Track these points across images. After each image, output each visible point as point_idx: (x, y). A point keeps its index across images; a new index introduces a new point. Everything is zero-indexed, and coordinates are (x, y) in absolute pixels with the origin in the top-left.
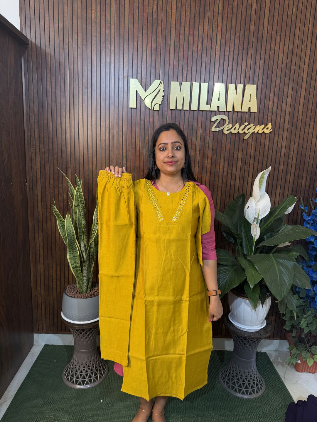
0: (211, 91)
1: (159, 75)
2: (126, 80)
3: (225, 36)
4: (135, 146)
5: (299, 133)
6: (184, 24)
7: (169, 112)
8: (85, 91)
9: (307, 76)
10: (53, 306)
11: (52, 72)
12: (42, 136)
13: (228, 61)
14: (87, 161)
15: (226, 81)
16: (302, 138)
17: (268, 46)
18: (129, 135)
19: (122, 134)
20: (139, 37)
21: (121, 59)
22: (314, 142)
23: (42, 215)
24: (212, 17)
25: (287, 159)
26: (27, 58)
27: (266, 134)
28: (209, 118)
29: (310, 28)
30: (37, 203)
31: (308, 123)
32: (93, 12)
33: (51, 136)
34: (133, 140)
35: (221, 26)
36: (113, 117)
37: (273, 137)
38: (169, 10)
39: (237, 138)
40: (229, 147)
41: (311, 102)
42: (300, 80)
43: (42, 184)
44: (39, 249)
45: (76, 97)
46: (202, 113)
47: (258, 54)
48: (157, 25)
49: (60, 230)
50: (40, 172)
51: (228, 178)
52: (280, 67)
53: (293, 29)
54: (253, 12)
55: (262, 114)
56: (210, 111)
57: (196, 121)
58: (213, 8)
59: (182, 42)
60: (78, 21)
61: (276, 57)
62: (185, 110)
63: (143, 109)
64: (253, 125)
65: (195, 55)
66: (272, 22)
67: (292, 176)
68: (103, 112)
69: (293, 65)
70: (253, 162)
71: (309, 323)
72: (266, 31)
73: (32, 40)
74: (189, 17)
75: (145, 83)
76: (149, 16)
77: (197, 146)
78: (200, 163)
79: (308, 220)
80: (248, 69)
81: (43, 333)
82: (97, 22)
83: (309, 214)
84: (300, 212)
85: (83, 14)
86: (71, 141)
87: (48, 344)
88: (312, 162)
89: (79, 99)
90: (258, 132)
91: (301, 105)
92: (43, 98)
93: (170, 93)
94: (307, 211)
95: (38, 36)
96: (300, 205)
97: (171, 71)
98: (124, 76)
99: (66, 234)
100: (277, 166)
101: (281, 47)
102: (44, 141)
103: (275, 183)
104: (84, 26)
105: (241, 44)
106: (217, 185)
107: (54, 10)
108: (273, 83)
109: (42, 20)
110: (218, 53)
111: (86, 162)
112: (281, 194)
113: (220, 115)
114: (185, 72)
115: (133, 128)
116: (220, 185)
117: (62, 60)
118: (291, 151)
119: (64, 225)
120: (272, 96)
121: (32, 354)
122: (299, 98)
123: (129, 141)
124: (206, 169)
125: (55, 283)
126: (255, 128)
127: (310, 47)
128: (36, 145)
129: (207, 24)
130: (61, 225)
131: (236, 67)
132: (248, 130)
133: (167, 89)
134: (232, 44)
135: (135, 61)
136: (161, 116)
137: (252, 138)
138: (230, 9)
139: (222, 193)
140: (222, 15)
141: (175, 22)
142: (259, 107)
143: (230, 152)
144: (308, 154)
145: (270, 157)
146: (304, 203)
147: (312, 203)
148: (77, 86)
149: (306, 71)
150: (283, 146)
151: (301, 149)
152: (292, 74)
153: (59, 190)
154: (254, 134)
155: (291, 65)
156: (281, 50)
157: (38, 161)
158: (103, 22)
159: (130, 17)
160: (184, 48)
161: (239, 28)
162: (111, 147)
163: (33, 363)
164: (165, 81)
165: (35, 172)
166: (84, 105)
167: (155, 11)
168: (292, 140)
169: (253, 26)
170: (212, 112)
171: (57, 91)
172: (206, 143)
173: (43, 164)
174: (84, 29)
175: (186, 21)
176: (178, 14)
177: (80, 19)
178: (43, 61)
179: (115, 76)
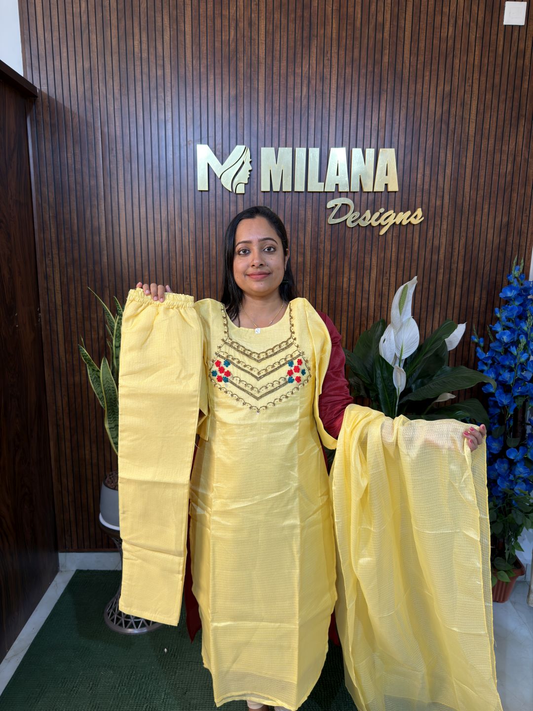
0: (324, 161)
1: (242, 137)
2: (191, 147)
3: (343, 74)
4: (208, 250)
5: (466, 223)
6: (278, 58)
7: (261, 196)
8: (128, 166)
9: (474, 132)
10: (88, 508)
11: (75, 137)
12: (63, 238)
13: (349, 113)
14: (134, 275)
15: (348, 144)
16: (471, 230)
17: (412, 87)
18: (199, 234)
19: (187, 232)
20: (209, 79)
21: (183, 114)
22: (490, 236)
23: (66, 364)
24: (322, 44)
25: (450, 264)
26: (36, 117)
27: (414, 225)
28: (323, 203)
29: (477, 58)
30: (57, 344)
31: (479, 206)
32: (137, 43)
33: (76, 239)
34: (206, 241)
36: (172, 205)
37: (425, 231)
38: (255, 37)
39: (368, 233)
40: (357, 247)
41: (482, 173)
42: (465, 140)
43: (64, 315)
44: (63, 418)
45: (114, 177)
46: (311, 195)
47: (397, 100)
48: (237, 61)
49: (93, 385)
50: (60, 295)
51: (357, 297)
52: (431, 120)
54: (386, 35)
55: (407, 195)
56: (324, 192)
57: (304, 209)
58: (322, 31)
59: (276, 86)
60: (114, 57)
61: (425, 105)
62: (285, 192)
63: (219, 192)
64: (393, 211)
65: (298, 105)
66: (416, 49)
67: (458, 290)
68: (157, 198)
69: (452, 115)
70: (395, 271)
71: (492, 520)
73: (42, 90)
74: (285, 46)
75: (221, 151)
76: (223, 46)
77: (307, 248)
78: (312, 273)
79: (483, 359)
80: (382, 124)
81: (72, 552)
82: (143, 59)
83: (486, 349)
84: (474, 346)
85: (120, 45)
87: (81, 569)
88: (489, 268)
89: (119, 180)
90: (401, 223)
91: (468, 178)
92: (61, 181)
93: (261, 165)
94: (482, 344)
95: (51, 82)
96: (473, 337)
97: (261, 131)
98: (188, 140)
99: (103, 391)
100: (433, 275)
101: (433, 89)
102: (65, 246)
103: (429, 303)
104: (123, 66)
105: (369, 84)
106: (340, 309)
107: (76, 42)
108: (422, 145)
109: (57, 58)
110: (333, 100)
112: (441, 320)
113: (340, 197)
114: (283, 133)
115: (205, 221)
116: (345, 308)
117: (90, 120)
118: (455, 252)
119: (99, 377)
120: (421, 165)
121: (56, 584)
122: (464, 167)
123: (199, 242)
124: (321, 283)
125: (89, 472)
126: (396, 217)
127: (478, 87)
128: (53, 253)
129: (315, 56)
130: (93, 377)
131: (363, 122)
132: (385, 220)
133: (255, 159)
134: (354, 86)
135: (204, 117)
136: (248, 203)
137: (392, 233)
138: (349, 32)
139: (349, 321)
140: (337, 42)
141: (264, 54)
142: (401, 184)
143: (359, 254)
144: (481, 255)
145: (422, 262)
146: (479, 333)
147: (489, 331)
148: (115, 158)
149: (473, 126)
150: (442, 244)
151: (471, 248)
152: (451, 131)
153: (91, 324)
154: (395, 226)
155: (449, 117)
156: (432, 93)
157: (57, 278)
158: (152, 58)
159: (194, 48)
160: (280, 93)
161: (366, 61)
162: (170, 253)
163: (57, 598)
164: (252, 147)
165: (53, 296)
166: (127, 188)
167: (233, 39)
168: (455, 235)
169: (387, 57)
170: (328, 194)
171: (84, 168)
172: (321, 243)
173: (65, 282)
174: (123, 70)
175: (282, 52)
176: (269, 43)
177: (117, 55)
178: (60, 122)
179: (174, 142)
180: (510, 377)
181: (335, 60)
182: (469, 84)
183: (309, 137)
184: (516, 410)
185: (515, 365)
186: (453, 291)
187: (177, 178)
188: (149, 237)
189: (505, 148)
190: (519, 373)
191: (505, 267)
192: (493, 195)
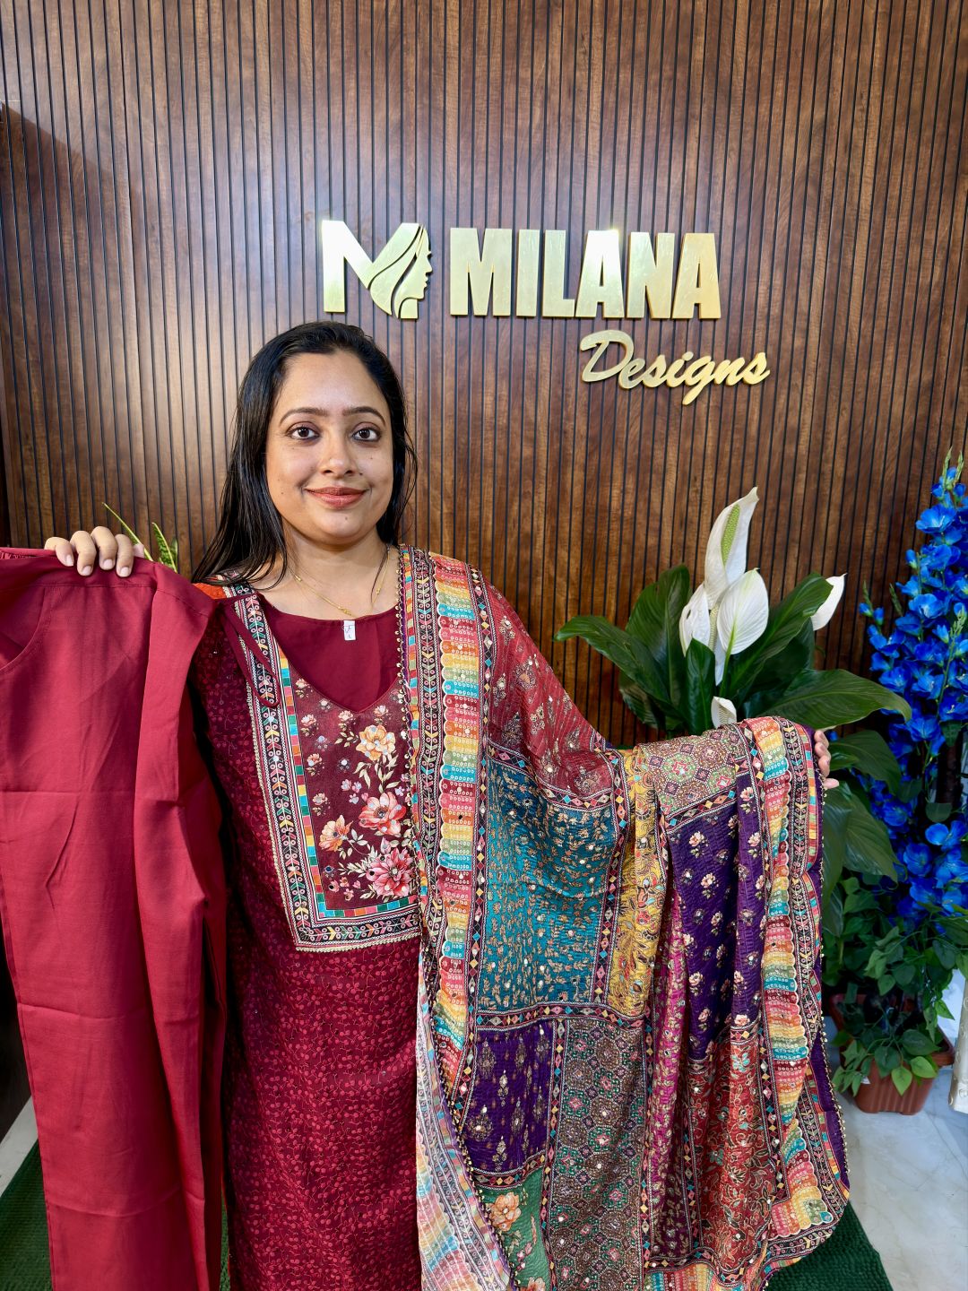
0: (575, 256)
1: (412, 206)
2: (310, 225)
3: (615, 83)
5: (852, 382)
6: (485, 46)
7: (450, 324)
8: (184, 263)
9: (870, 203)
11: (77, 203)
12: (56, 405)
13: (625, 161)
14: (197, 481)
15: (623, 224)
16: (860, 397)
17: (750, 111)
20: (346, 88)
21: (294, 159)
22: (897, 409)
24: (573, 22)
25: (818, 463)
27: (750, 386)
28: (572, 341)
29: (877, 55)
31: (877, 349)
32: (200, 12)
35: (601, 52)
37: (772, 397)
38: (439, 4)
40: (638, 429)
41: (885, 285)
42: (852, 218)
45: (157, 284)
46: (550, 324)
47: (720, 136)
48: (402, 52)
50: (51, 518)
51: (638, 526)
52: (786, 179)
54: (700, 6)
55: (737, 326)
56: (575, 318)
57: (535, 351)
59: (480, 104)
60: (154, 41)
61: (775, 148)
62: (498, 317)
63: (367, 313)
64: (709, 358)
65: (523, 144)
66: (758, 35)
67: (834, 515)
69: (827, 169)
70: (712, 476)
71: (895, 960)
72: (743, 66)
73: (10, 105)
74: (499, 24)
75: (371, 234)
76: (375, 21)
77: (541, 429)
78: (550, 481)
79: (883, 649)
80: (690, 185)
82: (213, 45)
83: (888, 629)
84: (863, 623)
85: (167, 16)
86: (146, 422)
88: (894, 471)
89: (167, 289)
90: (725, 381)
91: (856, 294)
92: (51, 287)
93: (449, 263)
94: (880, 620)
95: (28, 90)
96: (862, 605)
97: (451, 194)
98: (305, 212)
100: (786, 484)
101: (790, 115)
102: (60, 421)
103: (779, 539)
104: (174, 58)
105: (663, 108)
106: (604, 549)
107: (77, 9)
108: (769, 228)
109: (39, 41)
110: (594, 136)
111: (194, 483)
112: (800, 572)
113: (607, 328)
114: (493, 199)
116: (614, 547)
117: (107, 166)
118: (829, 439)
120: (765, 267)
122: (849, 271)
124: (569, 499)
126: (715, 368)
127: (878, 114)
128: (37, 435)
129: (559, 43)
131: (652, 181)
132: (694, 375)
133: (440, 251)
134: (636, 107)
135: (337, 165)
136: (425, 337)
137: (706, 401)
139: (621, 573)
140: (603, 16)
141: (457, 39)
142: (726, 305)
143: (642, 443)
144: (881, 446)
145: (766, 458)
146: (874, 597)
147: (895, 595)
148: (159, 246)
149: (867, 190)
150: (804, 423)
151: (860, 432)
152: (826, 200)
154: (713, 387)
155: (821, 171)
156: (790, 125)
157: (45, 486)
158: (232, 44)
159: (316, 25)
160: (488, 119)
161: (658, 57)
164: (432, 226)
165: (37, 520)
166: (182, 306)
167: (396, 7)
168: (830, 404)
169: (702, 50)
170: (582, 321)
171: (95, 265)
172: (568, 419)
173: (61, 494)
174: (174, 68)
175: (492, 35)
176: (467, 16)
177: (161, 36)
178: (47, 171)
179: (277, 215)
180: (935, 686)
181: (597, 54)
182: (860, 107)
183: (546, 207)
184: (944, 749)
185: (946, 662)
186: (825, 516)
187: (283, 286)
189: (929, 236)
190: (952, 677)
191: (926, 471)
192: (905, 329)
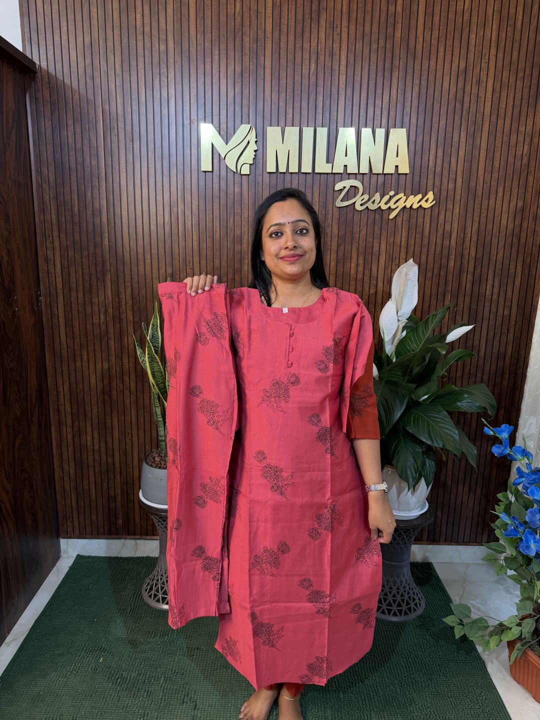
0: (332, 141)
1: (247, 116)
2: (194, 126)
3: (354, 50)
4: (212, 232)
5: (480, 207)
6: (286, 32)
7: (266, 177)
9: (489, 112)
10: (90, 495)
11: (75, 116)
12: (64, 219)
13: (359, 91)
14: (136, 259)
15: (357, 124)
16: (484, 215)
17: (426, 63)
18: (202, 216)
19: (190, 214)
20: (213, 55)
21: (186, 92)
22: (504, 221)
23: (67, 348)
24: (332, 18)
25: (461, 250)
26: (35, 94)
27: (425, 209)
28: (331, 185)
29: (494, 33)
30: (58, 328)
31: (493, 189)
32: (139, 16)
34: (209, 224)
35: (346, 34)
36: (175, 187)
37: (436, 215)
38: (262, 10)
39: (377, 217)
40: (365, 232)
41: (497, 155)
42: (480, 120)
43: (65, 299)
44: (64, 404)
45: (116, 157)
46: (319, 177)
47: (409, 77)
48: (242, 35)
50: (61, 278)
51: (365, 283)
52: (445, 99)
53: (465, 35)
54: (399, 8)
55: (418, 177)
57: (311, 191)
58: (332, 5)
59: (283, 62)
60: (115, 31)
61: (438, 83)
62: (291, 173)
63: (223, 173)
65: (305, 82)
66: (430, 23)
67: (470, 277)
68: (159, 179)
69: (467, 94)
70: (404, 257)
72: (421, 40)
73: (42, 66)
74: (293, 20)
75: (226, 130)
76: (228, 20)
80: (393, 103)
81: (74, 538)
82: (145, 33)
85: (121, 20)
86: (109, 228)
87: (81, 554)
88: (502, 254)
89: (120, 159)
91: (482, 160)
92: (62, 159)
95: (51, 57)
97: (267, 109)
98: (192, 119)
100: (444, 261)
101: (447, 66)
102: (66, 228)
103: (440, 291)
104: (125, 40)
105: (380, 60)
107: (76, 15)
108: (435, 125)
109: (57, 32)
110: (343, 78)
111: (134, 260)
113: (349, 179)
114: (290, 111)
115: (209, 204)
117: (91, 97)
118: (467, 237)
120: (433, 146)
121: (58, 570)
122: (478, 148)
123: (202, 225)
125: (91, 458)
127: (494, 64)
128: (54, 235)
129: (324, 30)
131: (373, 101)
133: (261, 139)
134: (365, 62)
135: (209, 95)
136: (254, 184)
137: (402, 217)
138: (360, 5)
140: (348, 16)
141: (271, 28)
142: (412, 166)
143: (367, 240)
144: (495, 241)
145: (433, 248)
148: (117, 137)
149: (488, 104)
150: (454, 229)
151: (484, 233)
152: (466, 110)
153: (92, 308)
154: (405, 210)
155: (464, 95)
156: (447, 71)
157: (58, 261)
158: (155, 32)
159: (198, 22)
160: (287, 70)
161: (377, 36)
162: (173, 236)
163: (59, 583)
165: (54, 279)
166: (128, 168)
167: (239, 12)
168: (467, 220)
169: (400, 32)
170: (336, 175)
171: (84, 147)
172: (328, 226)
173: (66, 266)
174: (125, 45)
175: (289, 26)
176: (277, 16)
177: (119, 29)
178: (60, 99)
179: (177, 121)
181: (344, 35)
182: (485, 60)
183: (317, 116)
186: (465, 278)
187: (180, 159)
188: (151, 220)
189: (522, 129)
191: (520, 254)
192: (509, 178)
